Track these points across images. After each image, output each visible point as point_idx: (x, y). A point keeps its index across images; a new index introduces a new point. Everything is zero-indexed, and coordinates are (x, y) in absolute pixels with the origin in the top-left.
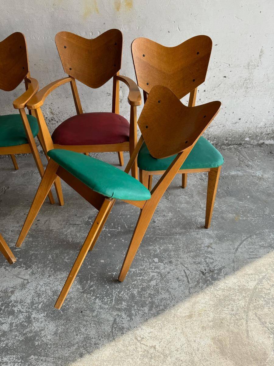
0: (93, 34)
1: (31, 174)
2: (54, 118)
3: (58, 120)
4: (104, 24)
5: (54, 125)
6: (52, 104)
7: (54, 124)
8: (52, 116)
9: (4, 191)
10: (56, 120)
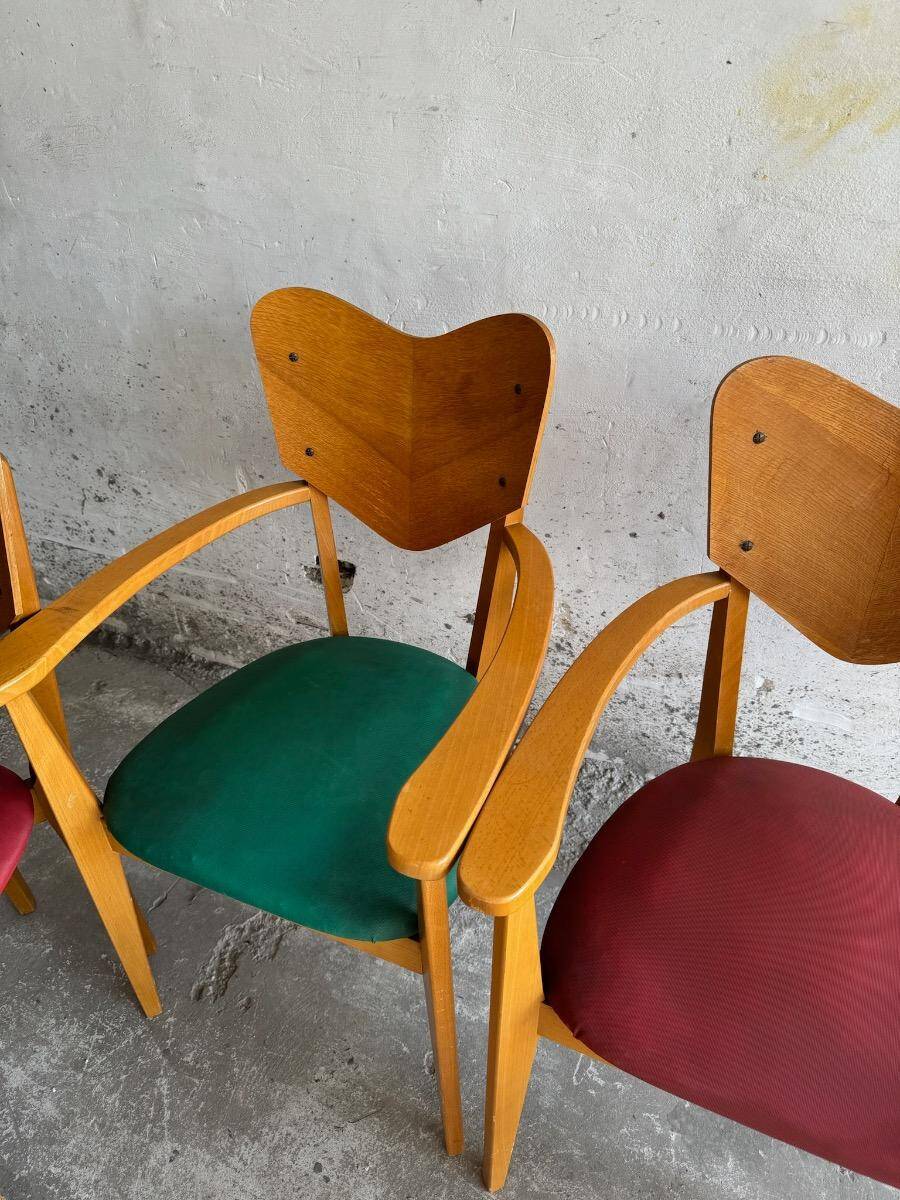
2: (569, 644)
6: (580, 591)
8: (564, 633)
9: (277, 935)
10: (575, 651)
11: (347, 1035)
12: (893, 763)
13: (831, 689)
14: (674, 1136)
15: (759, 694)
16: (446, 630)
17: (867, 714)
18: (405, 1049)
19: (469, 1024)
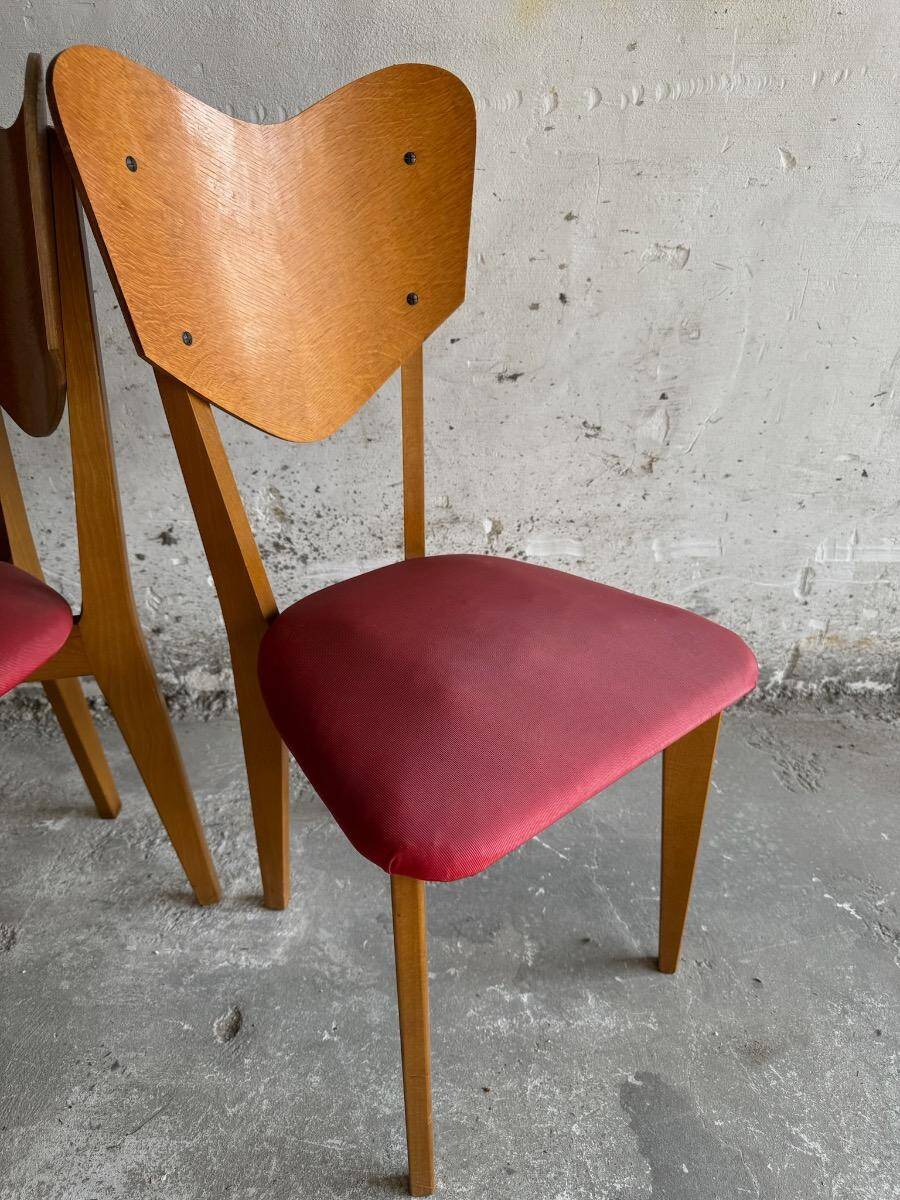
0: (556, 103)
1: (142, 845)
2: (288, 540)
3: (307, 550)
4: (632, 47)
5: (284, 574)
6: (285, 468)
7: (286, 567)
8: (279, 527)
10: (296, 547)
11: (103, 1040)
12: (627, 577)
13: (555, 512)
14: (525, 998)
15: (490, 540)
16: (139, 562)
17: (593, 531)
18: (186, 1027)
19: (263, 972)
